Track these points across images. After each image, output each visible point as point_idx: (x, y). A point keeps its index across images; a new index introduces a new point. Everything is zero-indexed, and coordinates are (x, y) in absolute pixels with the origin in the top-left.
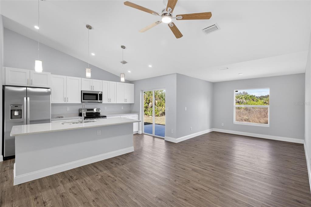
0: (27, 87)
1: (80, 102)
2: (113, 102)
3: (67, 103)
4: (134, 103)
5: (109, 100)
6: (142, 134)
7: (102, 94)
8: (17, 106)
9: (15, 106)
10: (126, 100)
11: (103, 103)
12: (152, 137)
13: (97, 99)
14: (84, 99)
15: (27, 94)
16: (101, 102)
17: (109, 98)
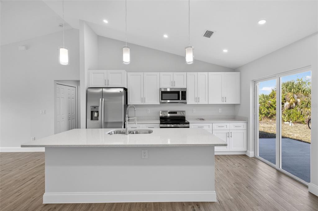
0: (102, 88)
1: (159, 104)
2: (202, 102)
3: (145, 104)
4: (239, 103)
5: (197, 99)
6: (255, 158)
7: (185, 92)
8: (95, 108)
9: (94, 108)
10: (224, 99)
11: (188, 103)
12: (275, 171)
13: (179, 99)
14: (163, 99)
15: (103, 95)
16: (186, 103)
17: (196, 96)
